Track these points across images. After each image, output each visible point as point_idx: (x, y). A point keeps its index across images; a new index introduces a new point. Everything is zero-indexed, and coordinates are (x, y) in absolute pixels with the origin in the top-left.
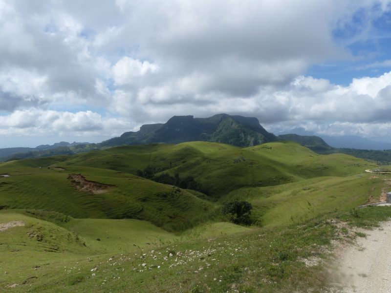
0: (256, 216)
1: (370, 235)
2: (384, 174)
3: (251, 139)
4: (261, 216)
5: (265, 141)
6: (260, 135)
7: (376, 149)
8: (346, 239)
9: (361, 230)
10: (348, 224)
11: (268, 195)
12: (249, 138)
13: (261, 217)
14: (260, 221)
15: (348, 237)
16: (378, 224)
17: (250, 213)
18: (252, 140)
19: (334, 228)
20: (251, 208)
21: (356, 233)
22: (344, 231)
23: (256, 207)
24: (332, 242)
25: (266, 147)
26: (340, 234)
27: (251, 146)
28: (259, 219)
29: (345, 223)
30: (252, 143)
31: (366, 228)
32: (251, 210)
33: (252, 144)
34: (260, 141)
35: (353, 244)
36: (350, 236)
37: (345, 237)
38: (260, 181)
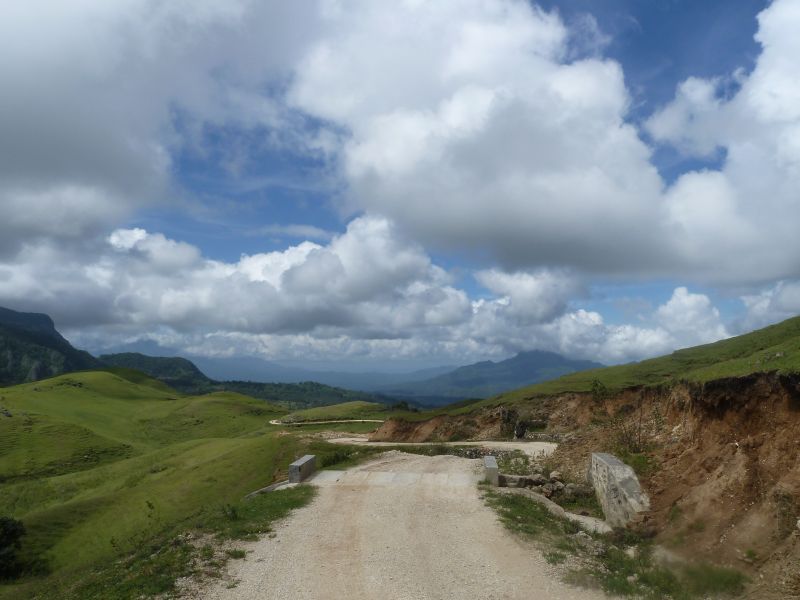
0: (35, 551)
1: (252, 552)
2: (299, 426)
3: (30, 365)
4: (49, 548)
5: (68, 369)
6: (54, 354)
7: (288, 382)
8: (208, 569)
9: (239, 545)
10: (216, 537)
11: (70, 494)
12: (25, 361)
13: (48, 552)
14: (45, 561)
15: (212, 564)
16: (270, 527)
17: (18, 547)
18: (33, 367)
19: (187, 550)
20: (23, 532)
21: (228, 552)
22: (208, 553)
23: (36, 527)
24: (180, 582)
25: (70, 383)
26: (198, 560)
27: (30, 381)
28: (42, 557)
29: (210, 536)
30: (32, 374)
31: (247, 539)
32: (21, 539)
33: (34, 377)
34: (55, 370)
35: (220, 576)
36: (216, 560)
37: (205, 565)
38: (50, 464)
